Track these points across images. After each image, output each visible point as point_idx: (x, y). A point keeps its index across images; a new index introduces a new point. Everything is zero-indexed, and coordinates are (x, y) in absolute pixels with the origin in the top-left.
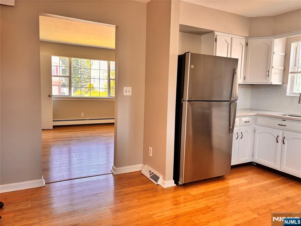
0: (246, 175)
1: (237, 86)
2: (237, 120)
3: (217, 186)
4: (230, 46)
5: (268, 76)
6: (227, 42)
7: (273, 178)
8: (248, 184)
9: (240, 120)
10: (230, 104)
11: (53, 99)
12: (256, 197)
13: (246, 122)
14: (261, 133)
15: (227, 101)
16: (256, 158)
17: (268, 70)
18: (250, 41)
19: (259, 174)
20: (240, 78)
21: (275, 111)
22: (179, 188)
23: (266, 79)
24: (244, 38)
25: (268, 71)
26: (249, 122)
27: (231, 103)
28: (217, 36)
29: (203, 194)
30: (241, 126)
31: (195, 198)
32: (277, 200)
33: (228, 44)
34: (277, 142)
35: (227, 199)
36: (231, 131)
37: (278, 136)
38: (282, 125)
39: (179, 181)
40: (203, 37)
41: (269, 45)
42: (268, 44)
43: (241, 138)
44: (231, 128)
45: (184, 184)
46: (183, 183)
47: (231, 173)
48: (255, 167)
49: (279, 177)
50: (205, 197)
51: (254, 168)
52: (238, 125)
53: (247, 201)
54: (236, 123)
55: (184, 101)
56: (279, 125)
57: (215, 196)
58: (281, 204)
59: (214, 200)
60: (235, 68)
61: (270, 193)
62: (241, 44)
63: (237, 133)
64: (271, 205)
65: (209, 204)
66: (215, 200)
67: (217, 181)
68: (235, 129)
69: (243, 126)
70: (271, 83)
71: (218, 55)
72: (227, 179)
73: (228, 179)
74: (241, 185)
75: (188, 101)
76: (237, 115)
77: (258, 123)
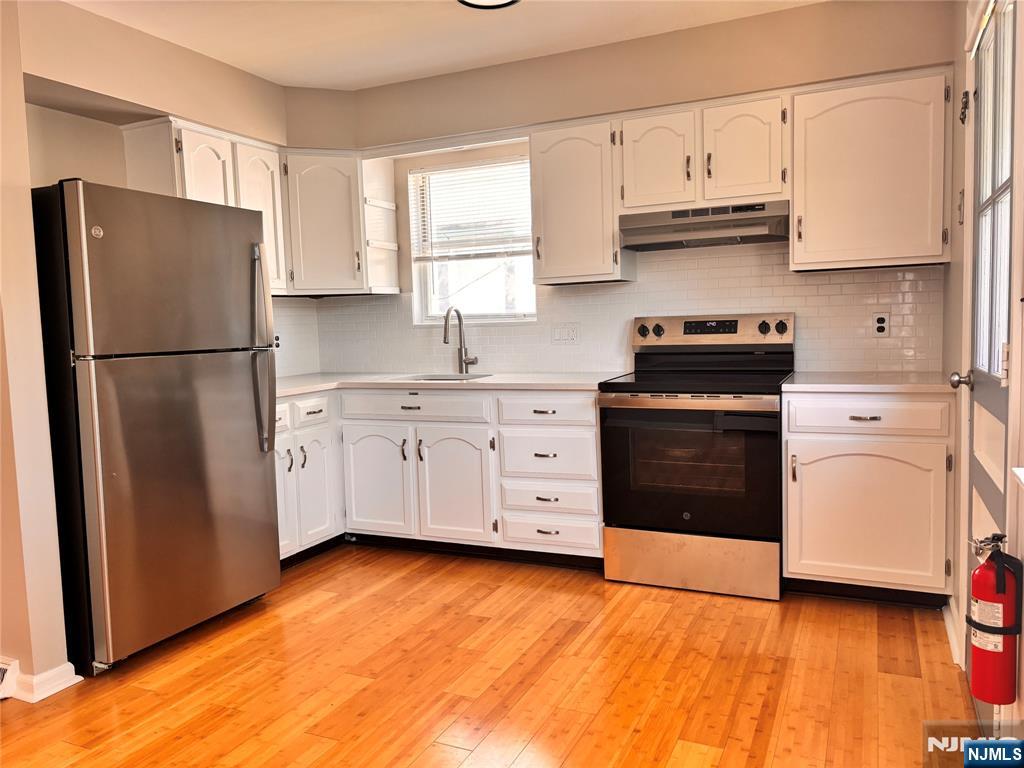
0: (331, 578)
1: (269, 300)
2: (281, 409)
3: (241, 635)
4: (231, 170)
5: (359, 268)
6: (219, 158)
7: (405, 565)
8: (336, 601)
9: (293, 408)
10: (254, 357)
12: (363, 629)
13: (310, 413)
14: (358, 441)
15: (244, 349)
16: (355, 519)
17: (356, 250)
18: (293, 160)
19: (365, 564)
20: (279, 277)
21: (389, 373)
22: (98, 683)
23: (354, 278)
24: (275, 148)
25: (358, 254)
26: (321, 411)
27: (258, 354)
28: (179, 131)
29: (195, 674)
30: (298, 428)
31: (164, 698)
32: (419, 620)
33: (224, 162)
34: (405, 458)
35: (279, 664)
36: (266, 446)
37: (405, 441)
38: (410, 408)
39: (93, 659)
40: (127, 131)
41: (349, 177)
42: (347, 174)
43: (303, 466)
44: (266, 435)
45: (114, 663)
46: (112, 661)
47: (283, 584)
48: (354, 548)
49: (420, 557)
50: (200, 683)
51: (350, 552)
52: (289, 426)
53: (339, 650)
54: (280, 419)
55: (78, 357)
56: (403, 408)
57: (237, 669)
58: (428, 630)
59: (233, 683)
60: (256, 242)
61: (398, 607)
62: (268, 169)
63: (289, 450)
64: (403, 640)
65: (217, 701)
66: (238, 681)
67: (241, 619)
68: (278, 439)
69: (303, 426)
70: (370, 289)
71: (192, 195)
72: (270, 605)
73: (275, 605)
74: (318, 611)
75: (95, 357)
76: (279, 392)
77: (346, 412)
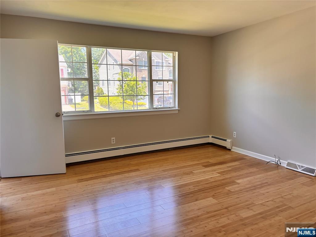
11: (63, 119)
